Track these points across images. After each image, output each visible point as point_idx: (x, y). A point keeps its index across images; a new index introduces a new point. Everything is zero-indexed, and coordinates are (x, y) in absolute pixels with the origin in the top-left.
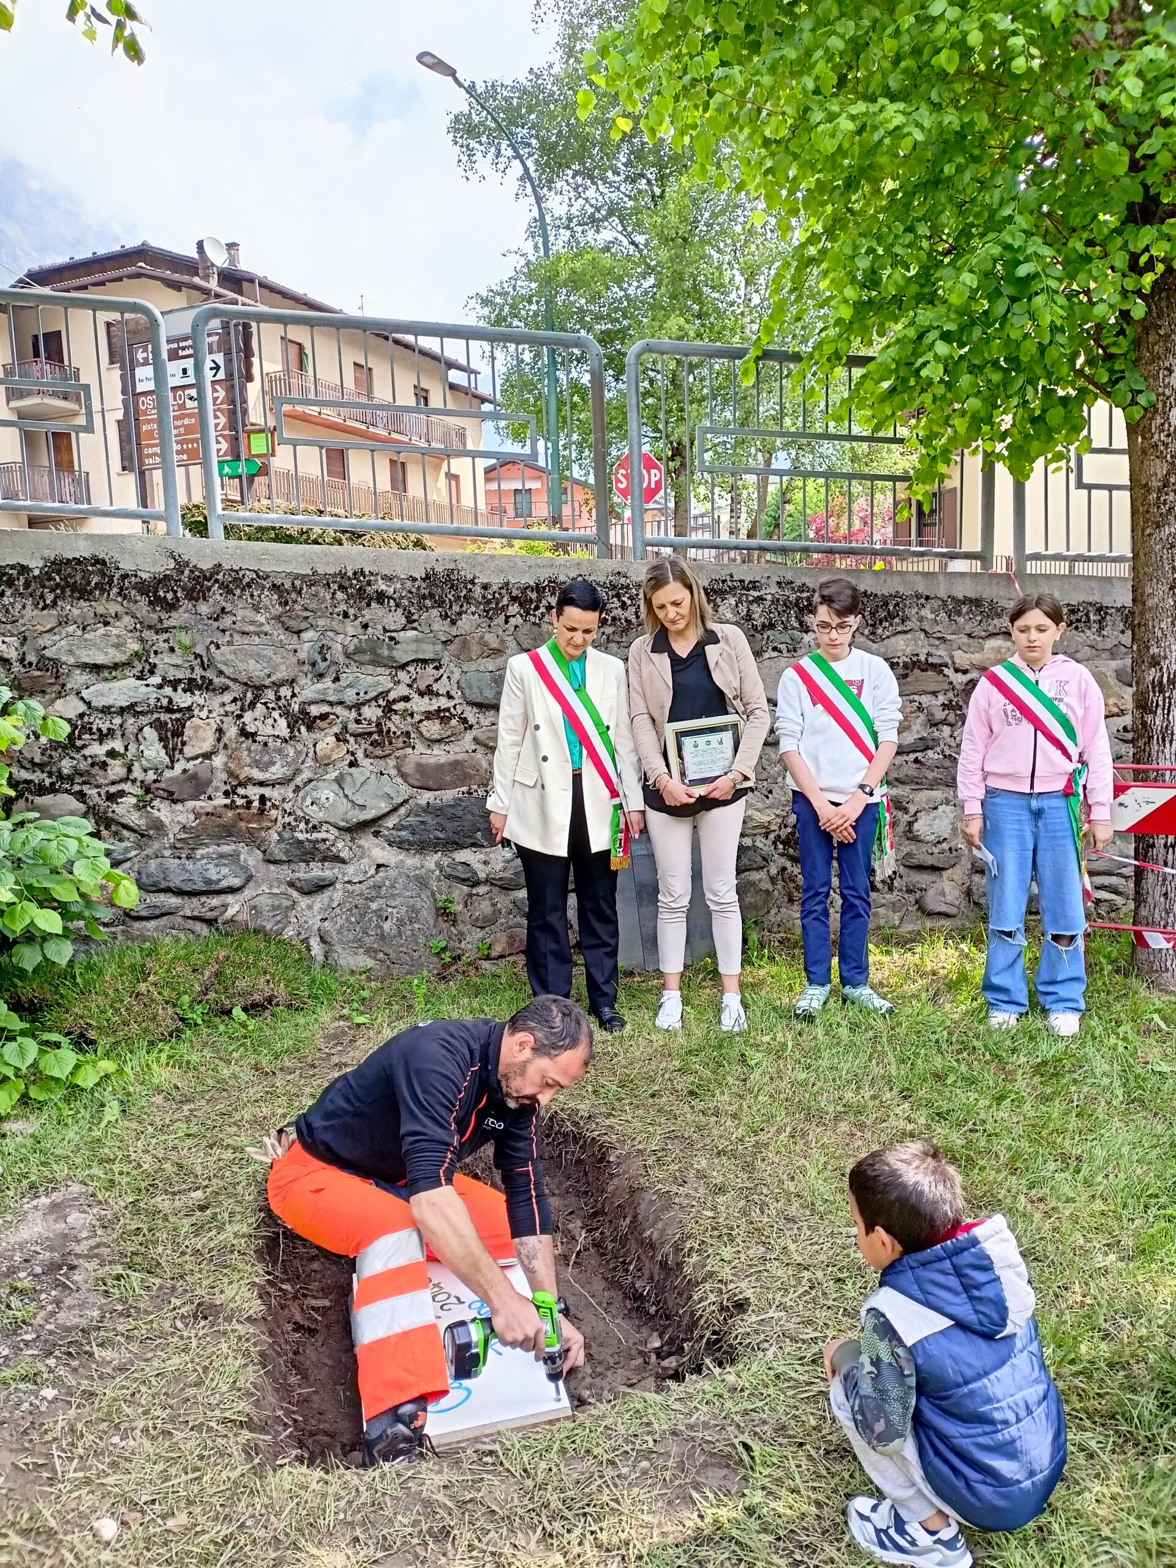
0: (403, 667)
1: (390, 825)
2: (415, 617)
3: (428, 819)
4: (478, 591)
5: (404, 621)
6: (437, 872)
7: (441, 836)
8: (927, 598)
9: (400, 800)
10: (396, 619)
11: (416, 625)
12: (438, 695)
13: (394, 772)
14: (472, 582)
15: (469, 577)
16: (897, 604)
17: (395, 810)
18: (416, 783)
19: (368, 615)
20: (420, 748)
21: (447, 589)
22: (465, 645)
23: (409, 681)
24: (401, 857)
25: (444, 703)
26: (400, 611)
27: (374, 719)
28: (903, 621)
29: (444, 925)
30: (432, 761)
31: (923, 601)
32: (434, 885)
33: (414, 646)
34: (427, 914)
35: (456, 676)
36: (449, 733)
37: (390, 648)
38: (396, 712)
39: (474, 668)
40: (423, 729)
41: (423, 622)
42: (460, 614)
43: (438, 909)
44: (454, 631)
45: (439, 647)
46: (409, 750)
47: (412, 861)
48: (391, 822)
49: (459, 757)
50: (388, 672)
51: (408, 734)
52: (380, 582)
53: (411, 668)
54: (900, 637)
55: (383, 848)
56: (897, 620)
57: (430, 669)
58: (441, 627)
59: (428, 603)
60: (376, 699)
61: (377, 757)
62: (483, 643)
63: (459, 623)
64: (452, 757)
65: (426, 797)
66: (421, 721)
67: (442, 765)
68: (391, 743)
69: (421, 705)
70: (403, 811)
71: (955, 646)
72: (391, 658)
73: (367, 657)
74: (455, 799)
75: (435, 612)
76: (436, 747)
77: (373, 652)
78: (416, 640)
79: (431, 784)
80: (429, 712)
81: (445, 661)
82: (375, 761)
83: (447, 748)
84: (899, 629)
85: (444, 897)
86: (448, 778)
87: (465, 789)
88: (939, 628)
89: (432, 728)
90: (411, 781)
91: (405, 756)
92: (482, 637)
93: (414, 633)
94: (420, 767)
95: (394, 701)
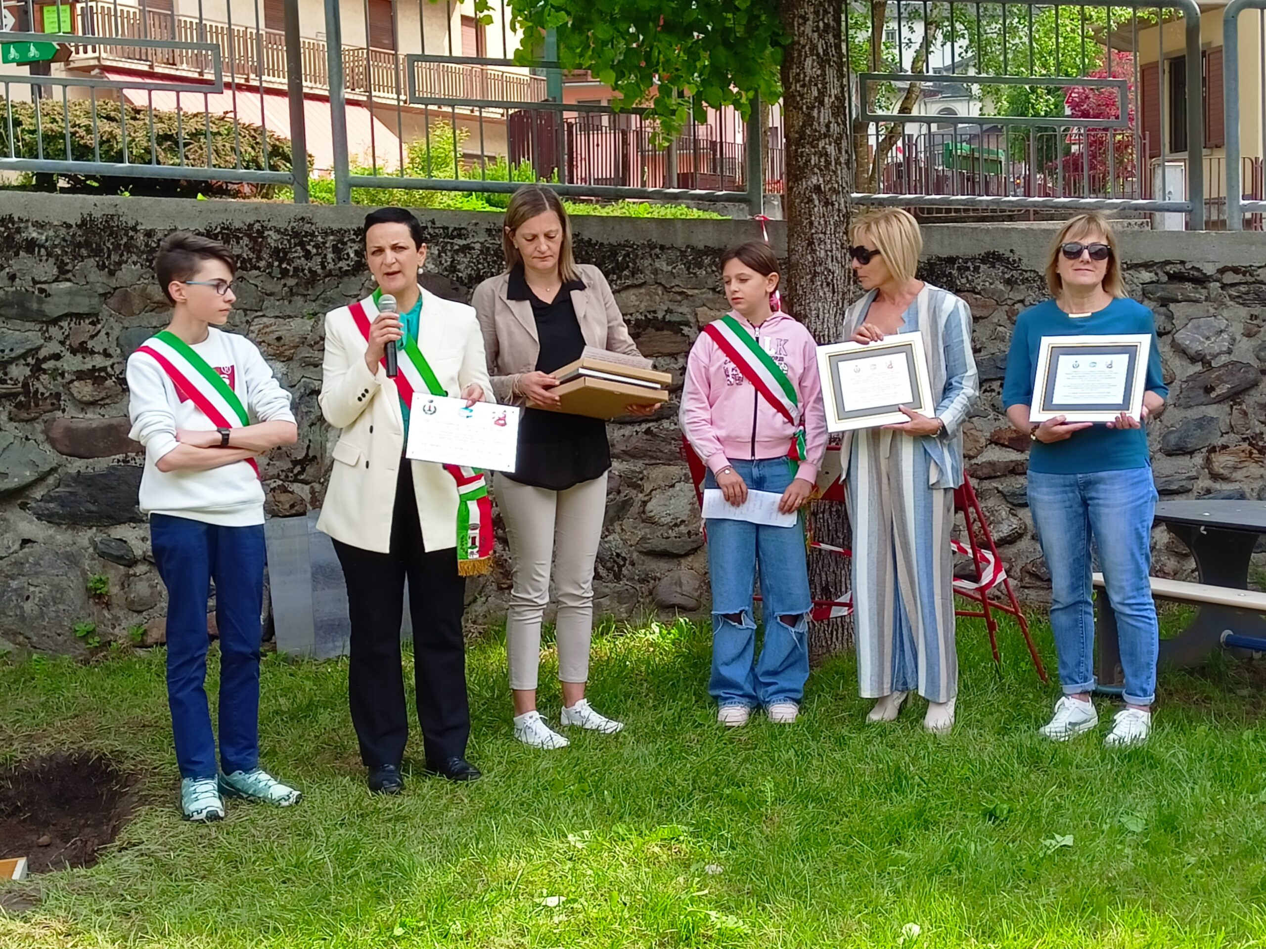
0: (55, 321)
1: (39, 497)
2: (69, 267)
3: (79, 489)
4: (141, 238)
5: (55, 271)
6: (91, 550)
7: (93, 508)
8: (662, 248)
9: (47, 468)
10: (48, 269)
11: (70, 275)
12: (92, 352)
13: (41, 437)
14: (134, 229)
15: (131, 223)
16: (628, 255)
17: (42, 478)
18: (65, 450)
19: (15, 265)
20: (72, 410)
21: (105, 236)
22: (126, 299)
23: (61, 338)
24: (51, 532)
25: (99, 361)
26: (52, 260)
27: (21, 379)
28: (633, 274)
29: (95, 609)
30: (83, 425)
31: (657, 251)
32: (86, 564)
33: (66, 299)
34: (74, 594)
35: (116, 332)
36: (103, 394)
37: (40, 301)
38: (45, 371)
39: (135, 323)
40: (74, 391)
41: (78, 274)
42: (119, 264)
43: (88, 590)
44: (113, 283)
45: (95, 301)
46: (59, 414)
47: (62, 537)
48: (38, 493)
49: (114, 421)
50: (38, 327)
51: (58, 396)
52: (31, 229)
53: (64, 324)
54: (632, 291)
55: (31, 522)
56: (626, 272)
57: (86, 325)
58: (98, 279)
59: (84, 252)
60: (24, 356)
61: (22, 421)
62: (145, 296)
63: (118, 273)
64: (106, 421)
65: (77, 465)
66: (72, 381)
67: (94, 430)
68: (37, 405)
69: (72, 363)
70: (51, 480)
71: (698, 302)
72: (41, 312)
73: (14, 311)
74: (109, 468)
75: (91, 262)
76: (90, 410)
77: (21, 304)
78: (70, 293)
79: (82, 451)
80: (81, 371)
81: (104, 315)
82: (20, 425)
83: (102, 411)
84: (629, 282)
85: (97, 577)
86: (101, 445)
87: (121, 457)
88: (676, 282)
89: (84, 390)
90: (60, 448)
91: (54, 420)
92: (144, 289)
93: (68, 284)
94: (70, 432)
95: (46, 359)
